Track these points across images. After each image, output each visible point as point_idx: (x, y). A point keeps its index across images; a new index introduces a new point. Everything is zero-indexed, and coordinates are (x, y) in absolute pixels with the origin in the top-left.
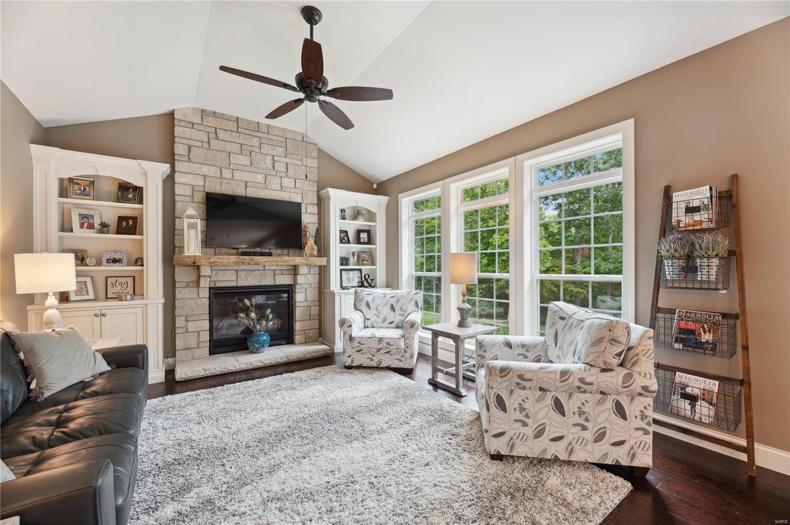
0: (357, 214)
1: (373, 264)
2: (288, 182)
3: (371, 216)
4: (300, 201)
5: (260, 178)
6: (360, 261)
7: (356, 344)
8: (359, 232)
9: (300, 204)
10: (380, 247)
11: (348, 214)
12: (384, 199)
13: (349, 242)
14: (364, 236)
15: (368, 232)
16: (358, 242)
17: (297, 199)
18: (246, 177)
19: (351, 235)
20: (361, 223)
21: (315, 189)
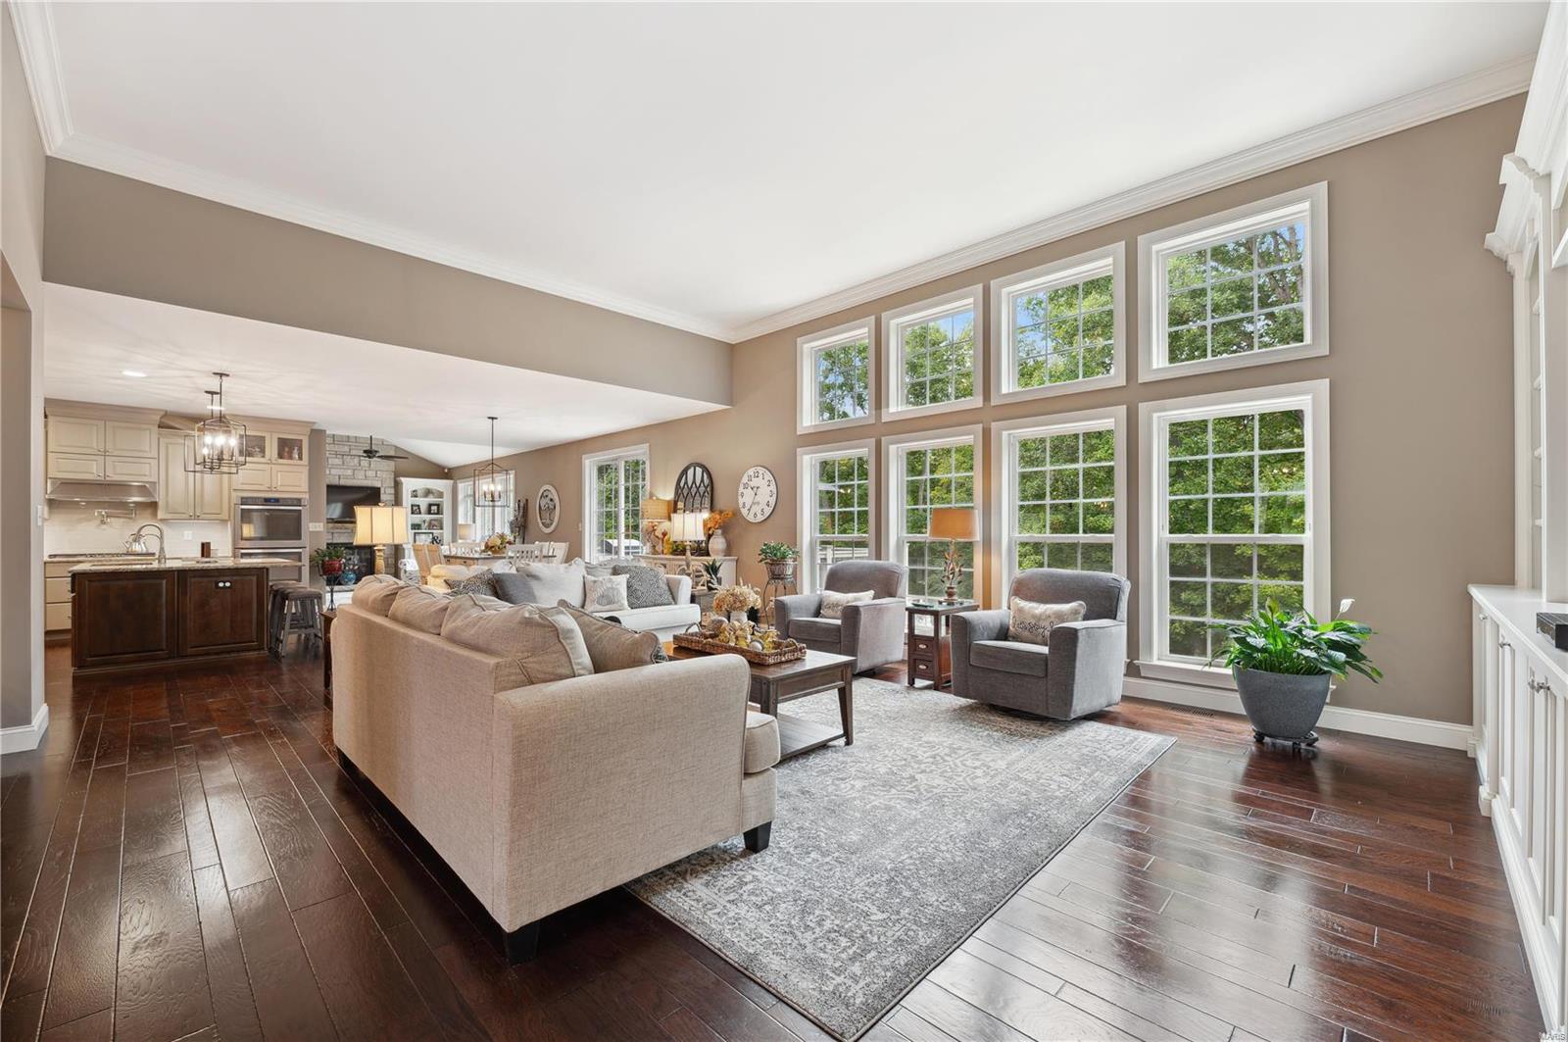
0: (428, 492)
1: (442, 528)
2: (371, 474)
3: (441, 495)
4: (379, 486)
5: (349, 472)
6: (431, 526)
7: (407, 574)
8: (430, 505)
9: (379, 489)
10: (446, 517)
11: (419, 493)
12: (448, 483)
13: (420, 513)
14: (434, 508)
15: (438, 505)
16: (429, 512)
17: (377, 484)
18: (340, 472)
19: (423, 508)
20: (431, 499)
21: (393, 476)
